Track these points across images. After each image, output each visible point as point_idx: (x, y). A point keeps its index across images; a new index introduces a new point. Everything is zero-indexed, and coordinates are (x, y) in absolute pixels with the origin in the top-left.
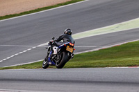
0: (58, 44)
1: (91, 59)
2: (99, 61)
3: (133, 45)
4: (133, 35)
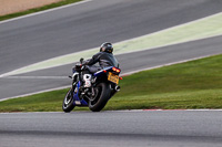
0: (92, 69)
3: (150, 75)
4: (149, 59)
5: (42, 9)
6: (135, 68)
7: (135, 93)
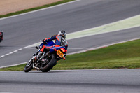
1: (78, 61)
2: (86, 63)
3: (120, 47)
5: (52, 5)
6: (111, 42)
7: (110, 58)
